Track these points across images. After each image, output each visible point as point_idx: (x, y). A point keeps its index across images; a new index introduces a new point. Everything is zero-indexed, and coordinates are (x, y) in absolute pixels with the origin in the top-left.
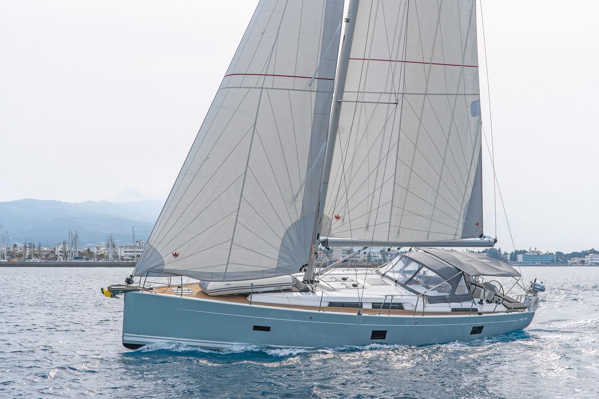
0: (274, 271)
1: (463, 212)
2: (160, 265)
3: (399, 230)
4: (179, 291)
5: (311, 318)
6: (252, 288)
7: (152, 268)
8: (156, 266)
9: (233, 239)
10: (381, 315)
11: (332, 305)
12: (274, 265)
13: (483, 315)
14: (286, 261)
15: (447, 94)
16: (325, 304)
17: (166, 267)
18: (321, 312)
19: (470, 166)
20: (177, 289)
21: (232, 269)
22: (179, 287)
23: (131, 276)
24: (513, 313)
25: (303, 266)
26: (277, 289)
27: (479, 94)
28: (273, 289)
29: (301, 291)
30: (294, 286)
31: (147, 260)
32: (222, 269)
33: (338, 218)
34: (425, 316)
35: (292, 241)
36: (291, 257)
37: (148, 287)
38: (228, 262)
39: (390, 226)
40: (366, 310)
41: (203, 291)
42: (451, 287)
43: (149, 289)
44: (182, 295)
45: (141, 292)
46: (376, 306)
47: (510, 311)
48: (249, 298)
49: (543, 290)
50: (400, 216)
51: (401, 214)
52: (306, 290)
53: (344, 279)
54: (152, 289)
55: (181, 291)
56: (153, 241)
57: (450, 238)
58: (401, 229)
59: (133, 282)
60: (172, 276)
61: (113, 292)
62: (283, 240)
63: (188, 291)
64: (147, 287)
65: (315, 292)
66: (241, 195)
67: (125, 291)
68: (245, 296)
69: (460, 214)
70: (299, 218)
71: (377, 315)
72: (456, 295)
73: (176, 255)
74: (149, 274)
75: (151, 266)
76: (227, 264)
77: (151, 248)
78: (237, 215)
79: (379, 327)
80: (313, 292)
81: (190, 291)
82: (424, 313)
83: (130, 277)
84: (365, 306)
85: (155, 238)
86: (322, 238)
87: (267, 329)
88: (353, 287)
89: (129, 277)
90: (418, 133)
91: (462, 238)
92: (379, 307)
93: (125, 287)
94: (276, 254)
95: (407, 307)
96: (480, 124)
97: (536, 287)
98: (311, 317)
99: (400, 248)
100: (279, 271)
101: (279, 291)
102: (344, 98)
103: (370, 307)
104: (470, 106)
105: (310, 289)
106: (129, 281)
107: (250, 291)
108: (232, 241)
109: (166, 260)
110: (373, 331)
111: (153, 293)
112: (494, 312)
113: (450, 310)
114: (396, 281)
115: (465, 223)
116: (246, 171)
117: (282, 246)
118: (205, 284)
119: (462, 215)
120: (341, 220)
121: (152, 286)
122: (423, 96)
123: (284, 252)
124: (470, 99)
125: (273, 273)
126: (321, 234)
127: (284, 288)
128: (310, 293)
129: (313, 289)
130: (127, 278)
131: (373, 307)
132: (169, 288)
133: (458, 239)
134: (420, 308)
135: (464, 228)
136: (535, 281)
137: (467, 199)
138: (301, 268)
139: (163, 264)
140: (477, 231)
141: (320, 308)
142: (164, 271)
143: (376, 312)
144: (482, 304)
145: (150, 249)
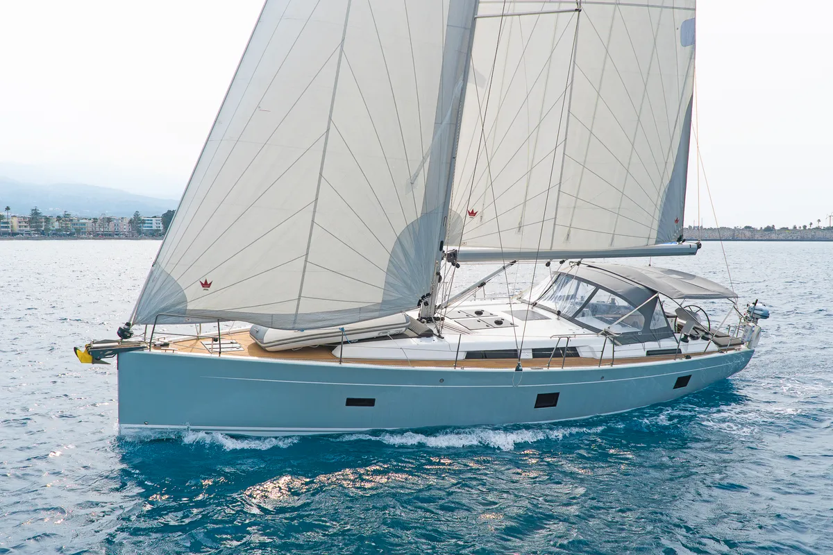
0: (378, 308)
1: (659, 202)
2: (179, 304)
3: (569, 231)
4: (214, 346)
5: (442, 381)
6: (342, 335)
7: (164, 309)
8: (173, 305)
9: (307, 254)
10: (551, 369)
11: (471, 355)
12: (378, 297)
13: (693, 358)
14: (397, 290)
15: (648, 6)
16: (462, 356)
17: (190, 307)
18: (458, 369)
19: (673, 128)
20: (211, 342)
21: (306, 308)
22: (215, 340)
23: (128, 324)
24: (729, 352)
25: (423, 297)
26: (382, 335)
27: (695, 9)
28: (375, 334)
29: (420, 336)
30: (408, 328)
31: (155, 293)
32: (289, 309)
33: (472, 214)
34: (615, 367)
35: (406, 254)
36: (405, 282)
37: (159, 342)
38: (300, 296)
39: (555, 224)
40: (527, 362)
41: (256, 345)
42: (643, 318)
43: (162, 345)
44: (220, 353)
45: (146, 351)
46: (539, 353)
47: (725, 350)
48: (337, 352)
49: (765, 316)
50: (572, 210)
51: (573, 205)
52: (429, 334)
53: (479, 313)
54: (166, 345)
55: (218, 346)
56: (166, 261)
57: (640, 244)
58: (571, 229)
59: (131, 334)
60: (203, 323)
61: (96, 354)
62: (393, 254)
63: (231, 345)
64: (157, 343)
65: (442, 335)
66: (321, 174)
67: (116, 352)
68: (330, 348)
69: (656, 205)
70: (419, 216)
71: (545, 369)
72: (651, 331)
73: (206, 285)
74: (160, 320)
75: (163, 306)
76: (299, 299)
77: (161, 273)
78: (314, 212)
79: (548, 388)
80: (439, 336)
81: (234, 345)
82: (613, 361)
83: (126, 327)
84: (523, 356)
85: (169, 255)
86: (447, 249)
87: (370, 402)
88: (496, 326)
89: (123, 326)
90: (603, 70)
91: (657, 242)
92: (549, 356)
93: (117, 344)
94: (380, 279)
95: (584, 353)
96: (692, 60)
97: (756, 312)
98: (442, 378)
99: (564, 261)
100: (387, 307)
101: (385, 338)
102: (480, 12)
103: (530, 356)
104: (679, 29)
105: (435, 331)
106: (124, 333)
107: (339, 339)
108: (306, 258)
109: (189, 294)
110: (538, 395)
111: (169, 352)
112: (705, 353)
113: (644, 354)
114: (559, 313)
115: (661, 220)
116: (328, 130)
117: (391, 265)
118: (260, 333)
119: (659, 207)
120: (477, 218)
121: (166, 341)
122: (613, 6)
123: (394, 274)
124: (681, 16)
125: (376, 311)
126: (446, 241)
127: (393, 332)
128: (435, 338)
129: (438, 331)
130: (120, 329)
131: (534, 356)
132: (199, 342)
133: (652, 245)
134: (608, 354)
135: (660, 226)
136: (755, 304)
137: (666, 182)
138: (420, 301)
139: (184, 301)
140: (675, 232)
141: (456, 363)
142: (187, 312)
143: (542, 365)
144: (688, 342)
145: (160, 275)
